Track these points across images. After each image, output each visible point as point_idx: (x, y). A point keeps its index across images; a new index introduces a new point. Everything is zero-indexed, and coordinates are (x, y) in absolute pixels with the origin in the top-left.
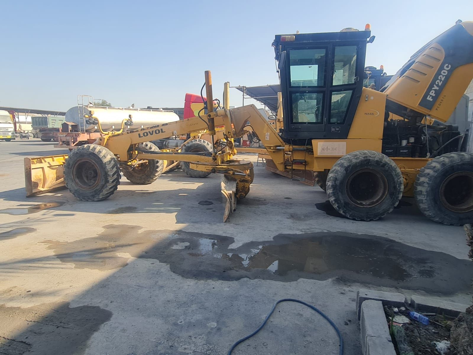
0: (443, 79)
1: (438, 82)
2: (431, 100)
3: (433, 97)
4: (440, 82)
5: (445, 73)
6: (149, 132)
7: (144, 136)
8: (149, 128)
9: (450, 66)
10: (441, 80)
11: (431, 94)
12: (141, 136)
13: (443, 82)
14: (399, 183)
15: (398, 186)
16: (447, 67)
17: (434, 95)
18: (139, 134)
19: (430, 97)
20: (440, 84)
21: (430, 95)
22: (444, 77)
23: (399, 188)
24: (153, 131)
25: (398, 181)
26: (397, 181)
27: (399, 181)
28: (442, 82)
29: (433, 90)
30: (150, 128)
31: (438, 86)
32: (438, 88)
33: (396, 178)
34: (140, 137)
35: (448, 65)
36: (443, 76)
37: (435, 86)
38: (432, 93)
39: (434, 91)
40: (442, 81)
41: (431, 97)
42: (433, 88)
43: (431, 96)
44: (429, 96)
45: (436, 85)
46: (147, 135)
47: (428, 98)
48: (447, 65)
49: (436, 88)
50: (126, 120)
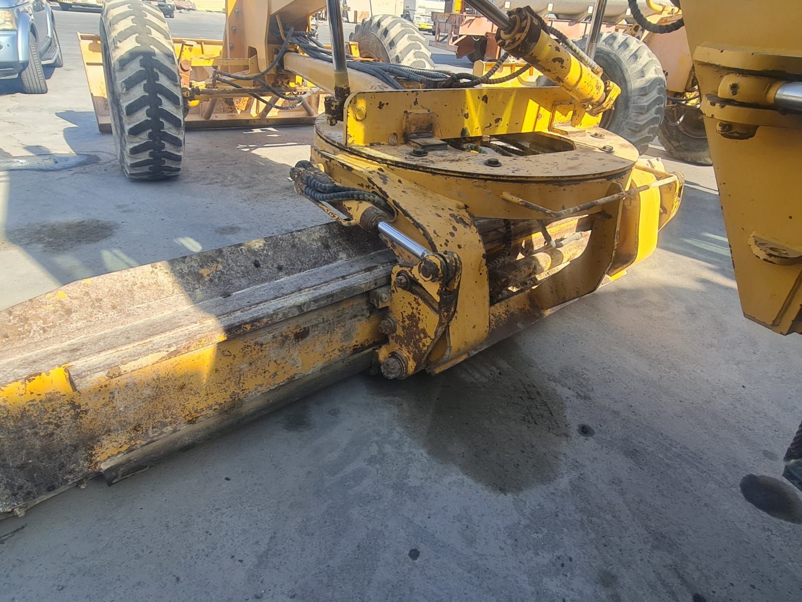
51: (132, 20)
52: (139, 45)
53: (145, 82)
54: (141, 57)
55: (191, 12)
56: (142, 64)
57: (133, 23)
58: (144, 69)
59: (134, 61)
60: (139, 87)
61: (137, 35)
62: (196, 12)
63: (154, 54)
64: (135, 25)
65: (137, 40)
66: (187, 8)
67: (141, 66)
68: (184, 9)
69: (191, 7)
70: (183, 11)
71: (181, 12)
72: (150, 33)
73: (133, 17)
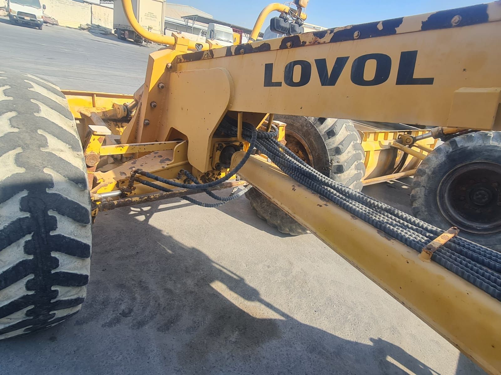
6: (321, 64)
7: (289, 80)
8: (328, 38)
12: (274, 80)
18: (269, 68)
24: (341, 62)
30: (333, 40)
34: (268, 82)
46: (305, 79)
50: (278, 10)
51: (10, 120)
52: (22, 170)
53: (28, 237)
54: (24, 194)
55: (54, 26)
56: (25, 206)
57: (13, 126)
58: (28, 215)
59: (9, 202)
60: (16, 248)
61: (19, 150)
62: (59, 27)
63: (50, 184)
64: (16, 130)
65: (18, 161)
66: (52, 23)
67: (21, 210)
68: (50, 23)
69: (55, 23)
70: (48, 24)
71: (47, 26)
72: (45, 145)
73: (13, 114)
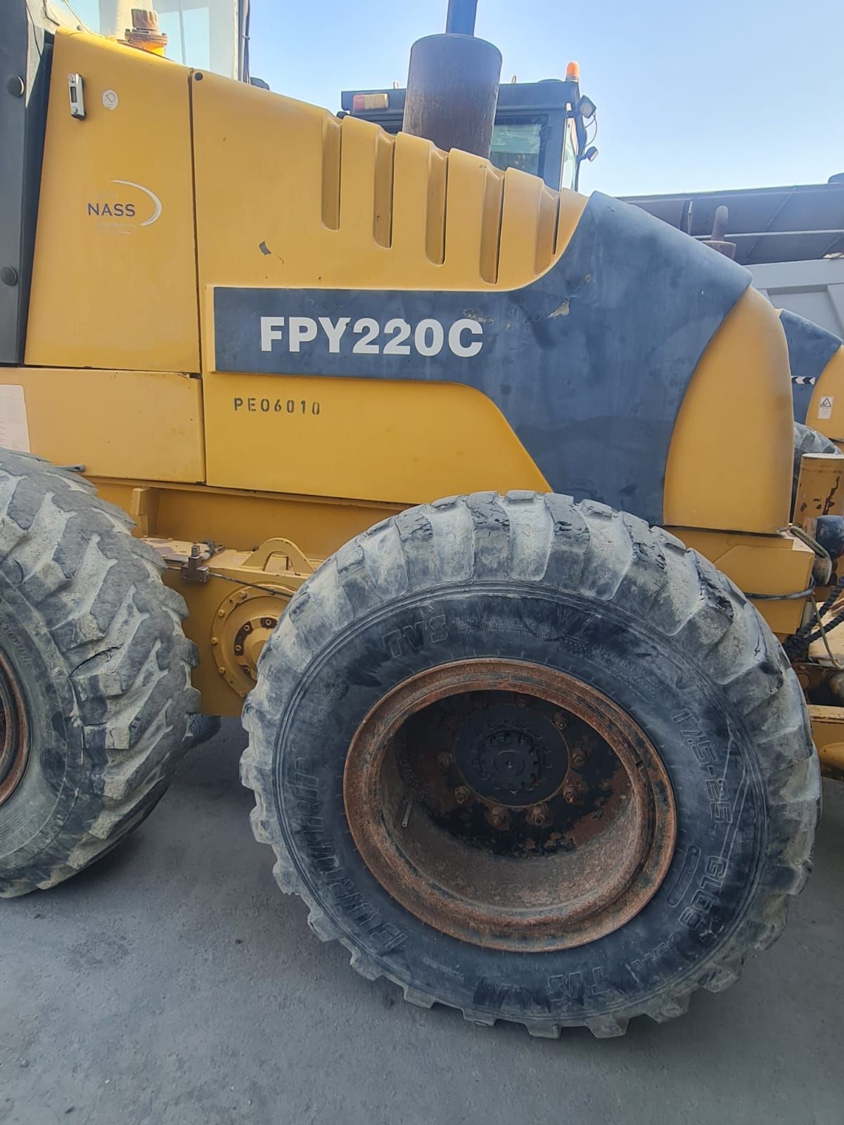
0: (392, 348)
1: (366, 330)
2: (266, 346)
3: (281, 345)
4: (372, 343)
5: (429, 341)
9: (476, 348)
10: (382, 340)
11: (295, 322)
13: (380, 356)
14: (83, 697)
15: (76, 711)
16: (467, 338)
17: (294, 347)
19: (274, 328)
20: (361, 347)
21: (287, 322)
22: (406, 350)
23: (88, 729)
25: (73, 685)
26: (63, 680)
27: (82, 678)
28: (375, 349)
29: (320, 328)
31: (350, 337)
32: (334, 347)
33: (61, 661)
35: (477, 338)
36: (410, 342)
37: (343, 322)
38: (301, 331)
39: (311, 335)
40: (381, 350)
41: (278, 335)
42: (325, 322)
43: (285, 330)
44: (280, 321)
45: (350, 326)
47: (267, 322)
48: (477, 329)
49: (335, 333)
